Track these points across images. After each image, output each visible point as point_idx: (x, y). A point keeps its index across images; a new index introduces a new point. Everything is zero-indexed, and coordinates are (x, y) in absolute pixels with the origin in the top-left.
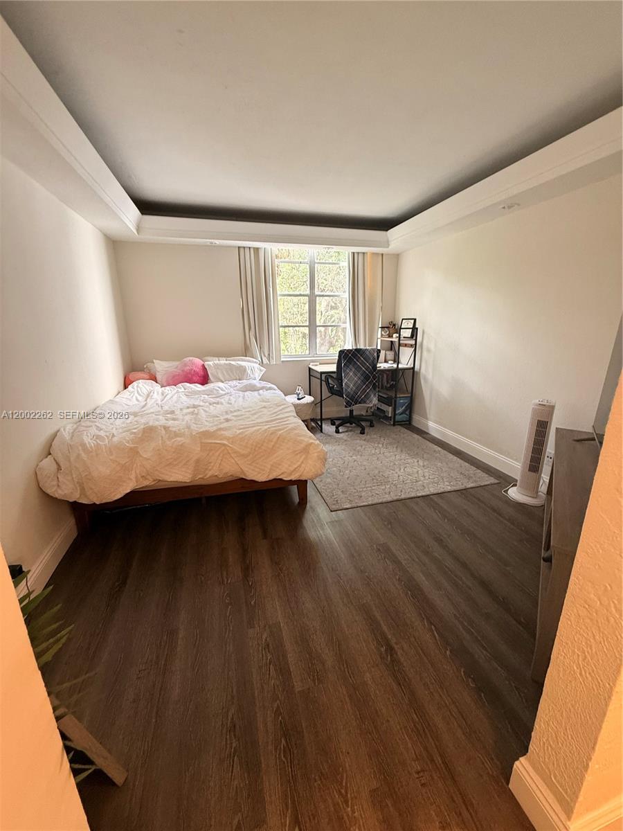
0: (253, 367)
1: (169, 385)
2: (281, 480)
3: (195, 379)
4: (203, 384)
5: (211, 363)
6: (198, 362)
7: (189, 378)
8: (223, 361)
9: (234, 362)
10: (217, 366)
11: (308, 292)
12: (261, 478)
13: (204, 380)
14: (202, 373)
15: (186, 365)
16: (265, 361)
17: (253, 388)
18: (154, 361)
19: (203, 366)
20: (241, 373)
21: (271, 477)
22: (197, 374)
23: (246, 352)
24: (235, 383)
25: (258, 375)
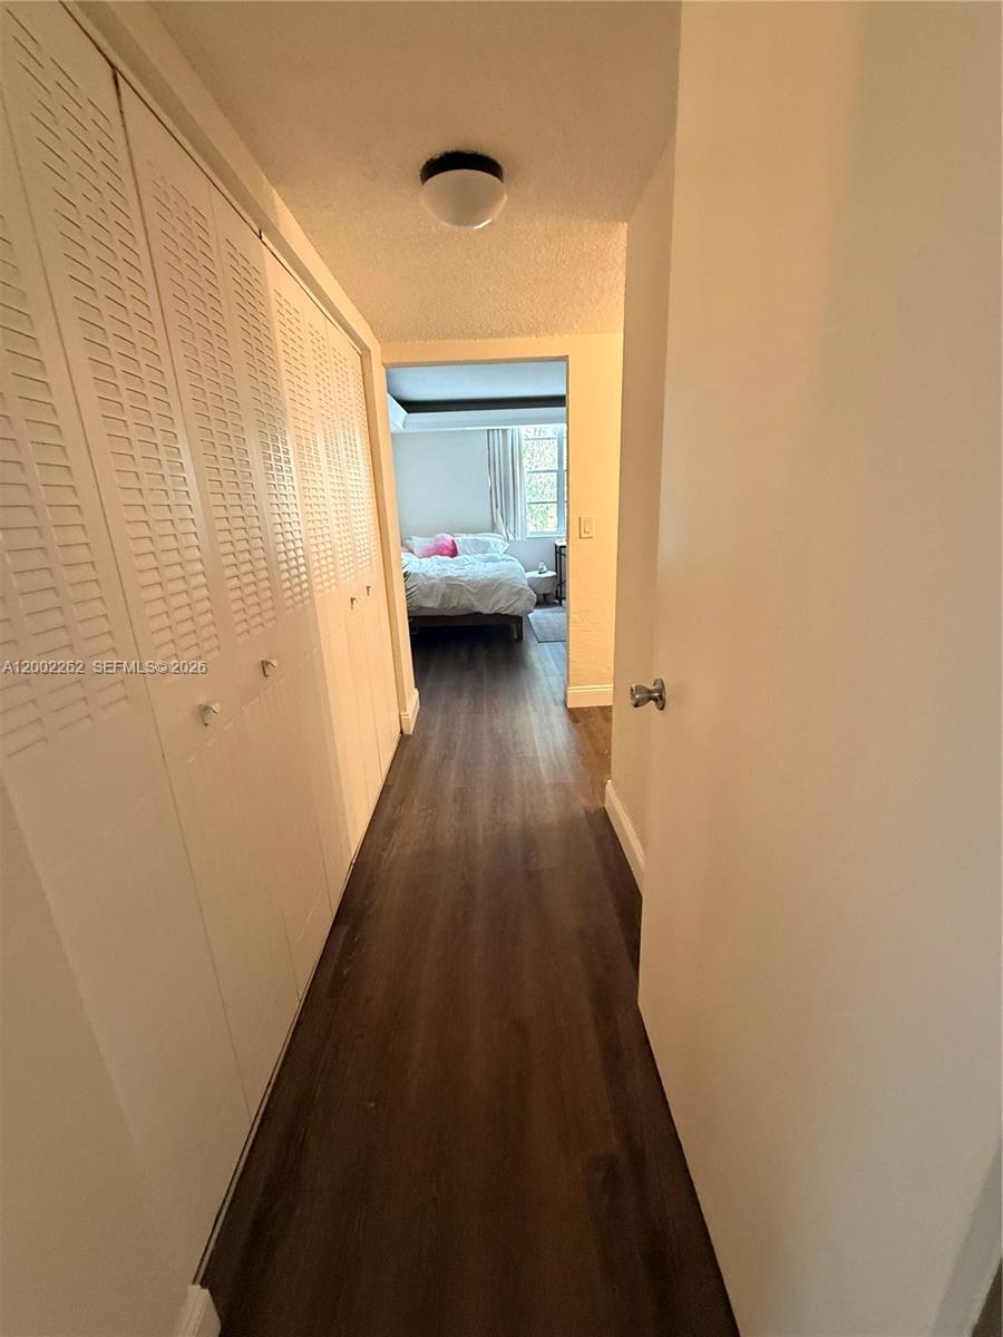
0: (497, 542)
1: (424, 557)
2: (499, 614)
3: (445, 552)
4: (452, 557)
5: (460, 539)
6: (450, 538)
7: (440, 551)
8: (471, 537)
9: (480, 537)
10: (465, 541)
11: (557, 468)
12: (486, 611)
13: (454, 553)
14: (451, 547)
15: (438, 540)
16: (511, 537)
17: (495, 560)
18: (414, 538)
19: (453, 541)
20: (485, 548)
21: (493, 611)
22: (447, 547)
23: (493, 528)
24: (479, 556)
25: (501, 549)
